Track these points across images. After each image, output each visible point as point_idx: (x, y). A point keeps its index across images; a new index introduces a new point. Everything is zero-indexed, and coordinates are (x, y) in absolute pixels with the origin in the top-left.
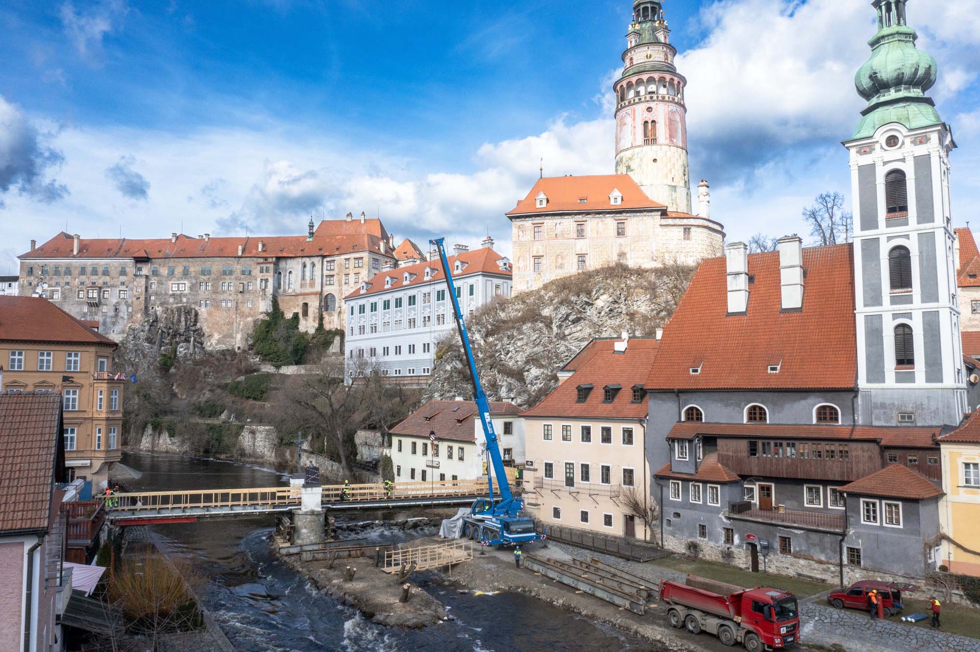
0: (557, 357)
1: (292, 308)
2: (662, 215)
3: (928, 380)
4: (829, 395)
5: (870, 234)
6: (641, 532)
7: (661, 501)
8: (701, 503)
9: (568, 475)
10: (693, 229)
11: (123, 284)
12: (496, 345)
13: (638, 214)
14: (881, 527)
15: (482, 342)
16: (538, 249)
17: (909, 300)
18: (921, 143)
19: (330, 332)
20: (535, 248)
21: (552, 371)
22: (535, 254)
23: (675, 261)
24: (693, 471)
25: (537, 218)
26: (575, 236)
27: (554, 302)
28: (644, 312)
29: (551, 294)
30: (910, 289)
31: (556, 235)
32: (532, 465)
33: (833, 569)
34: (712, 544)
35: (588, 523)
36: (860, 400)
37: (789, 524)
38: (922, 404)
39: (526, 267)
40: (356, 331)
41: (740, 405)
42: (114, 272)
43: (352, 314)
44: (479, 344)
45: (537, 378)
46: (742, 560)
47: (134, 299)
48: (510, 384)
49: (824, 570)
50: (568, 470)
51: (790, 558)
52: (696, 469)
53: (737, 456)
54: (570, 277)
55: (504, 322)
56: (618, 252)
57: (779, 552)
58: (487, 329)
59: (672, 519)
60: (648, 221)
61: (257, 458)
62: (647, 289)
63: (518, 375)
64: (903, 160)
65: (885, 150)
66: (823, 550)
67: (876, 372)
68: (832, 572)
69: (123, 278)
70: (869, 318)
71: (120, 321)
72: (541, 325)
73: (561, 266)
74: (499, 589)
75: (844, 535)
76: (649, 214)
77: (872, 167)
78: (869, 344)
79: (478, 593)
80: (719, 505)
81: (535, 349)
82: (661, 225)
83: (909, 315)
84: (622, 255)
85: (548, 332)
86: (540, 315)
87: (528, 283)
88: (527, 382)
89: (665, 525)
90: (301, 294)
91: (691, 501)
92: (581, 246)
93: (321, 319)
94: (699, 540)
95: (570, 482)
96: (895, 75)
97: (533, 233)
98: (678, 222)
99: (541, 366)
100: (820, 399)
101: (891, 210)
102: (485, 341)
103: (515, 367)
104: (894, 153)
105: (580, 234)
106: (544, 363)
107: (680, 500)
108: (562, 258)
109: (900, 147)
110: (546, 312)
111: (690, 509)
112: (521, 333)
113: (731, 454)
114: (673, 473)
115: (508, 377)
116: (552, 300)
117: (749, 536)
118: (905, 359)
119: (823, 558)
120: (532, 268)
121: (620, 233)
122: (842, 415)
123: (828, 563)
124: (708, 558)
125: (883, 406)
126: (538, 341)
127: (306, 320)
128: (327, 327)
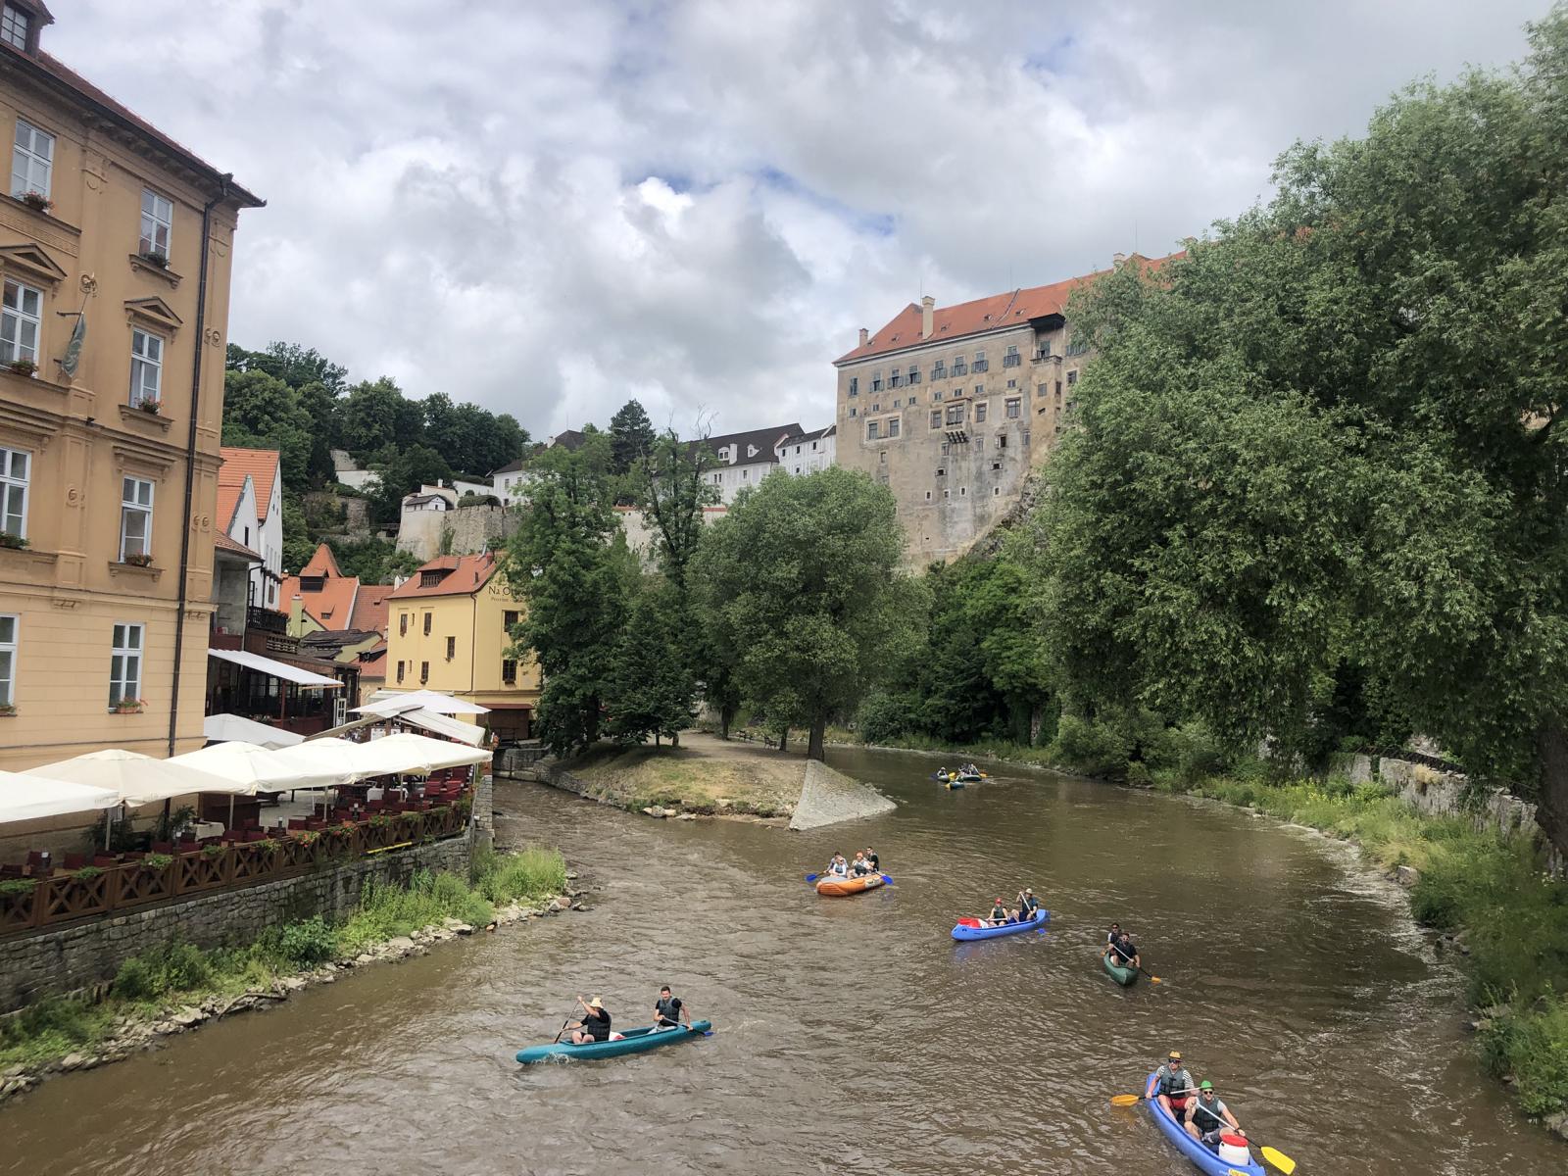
11: (1012, 384)
42: (995, 363)
47: (1035, 413)
69: (1013, 372)
71: (1007, 467)
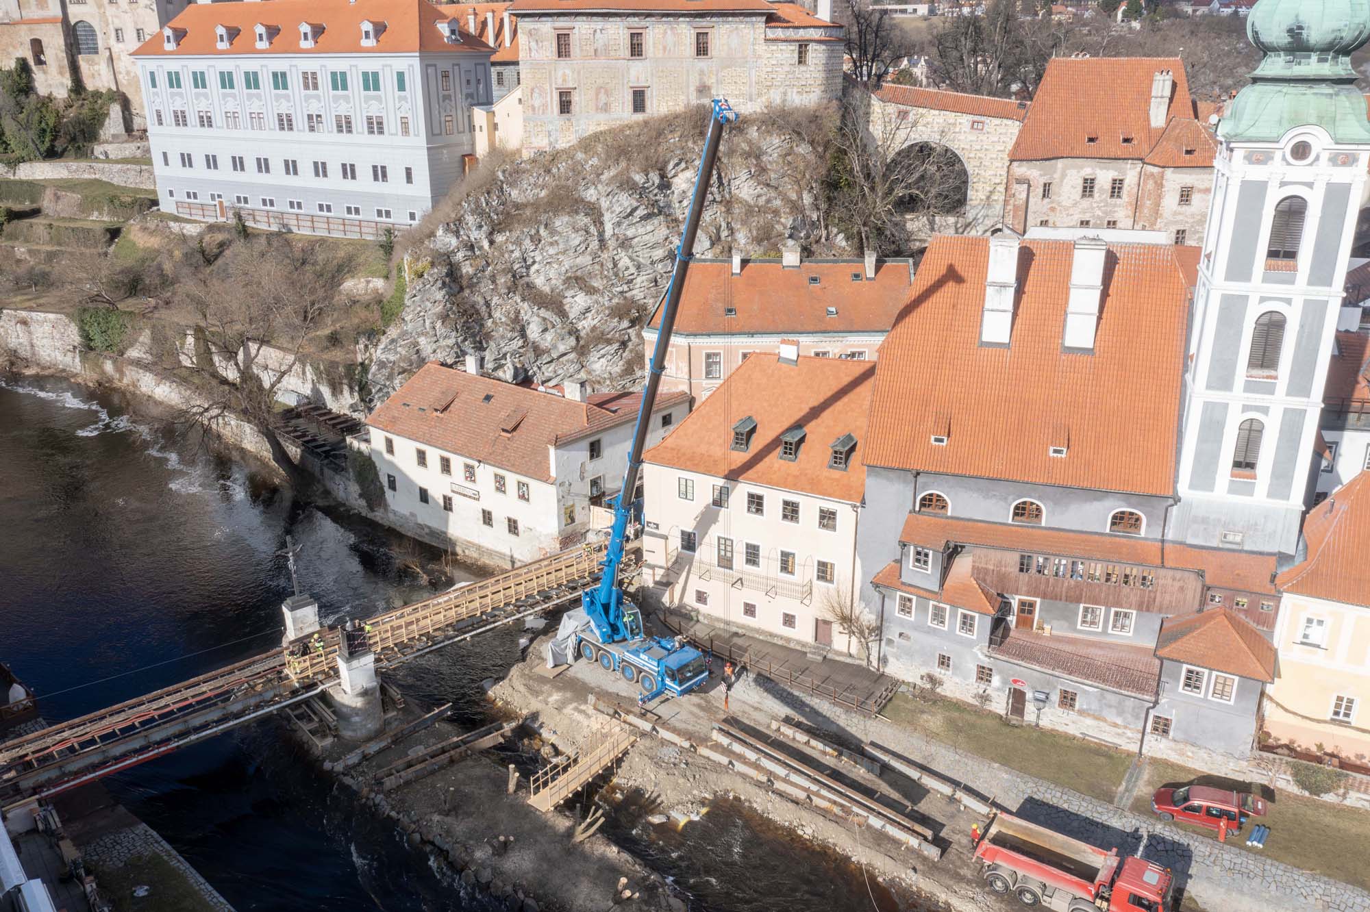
0: (616, 275)
1: (11, 49)
2: (767, 22)
3: (1271, 495)
4: (1134, 499)
5: (1236, 288)
6: (842, 643)
7: (881, 616)
8: (946, 629)
9: (722, 553)
10: (811, 47)
12: (512, 252)
13: (730, 19)
14: (1205, 699)
15: (486, 244)
16: (564, 75)
17: (1271, 390)
18: (1344, 164)
19: (97, 94)
20: (560, 73)
21: (610, 300)
22: (560, 83)
23: (784, 101)
24: (936, 589)
25: (562, 18)
26: (628, 53)
27: (603, 177)
28: (746, 197)
29: (595, 161)
30: (1272, 373)
31: (596, 51)
32: (657, 528)
33: (1129, 734)
34: (956, 679)
35: (756, 619)
36: (1175, 510)
37: (1079, 680)
38: (1256, 524)
39: (545, 106)
40: (168, 118)
41: (1006, 499)
43: (154, 85)
44: (481, 248)
45: (588, 310)
46: (1000, 705)
48: (544, 319)
49: (1118, 734)
50: (722, 547)
51: (1073, 715)
52: (942, 584)
53: (999, 572)
54: (621, 130)
55: (517, 206)
56: (698, 84)
57: (1057, 705)
58: (492, 221)
59: (896, 638)
60: (747, 31)
61: (43, 368)
62: (747, 155)
63: (553, 303)
64: (1310, 185)
65: (1288, 164)
66: (1121, 713)
67: (1204, 478)
68: (1129, 738)
70: (1208, 407)
72: (587, 220)
73: (606, 108)
74: (703, 803)
75: (1156, 703)
76: (748, 19)
77: (1262, 187)
78: (1202, 439)
79: (682, 821)
80: (974, 637)
81: (578, 260)
82: (766, 40)
83: (1265, 410)
84: (703, 90)
85: (598, 231)
86: (583, 200)
87: (550, 135)
88: (572, 316)
89: (883, 643)
90: (22, 22)
91: (929, 624)
92: (638, 73)
93: (75, 69)
94: (938, 672)
95: (726, 562)
96: (1330, 38)
97: (555, 45)
98: (791, 34)
99: (591, 291)
100: (1123, 503)
101: (1272, 254)
102: (492, 243)
103: (547, 289)
104: (1300, 171)
105: (636, 49)
106: (595, 285)
107: (912, 619)
108: (607, 93)
109: (1311, 164)
110: (591, 195)
111: (929, 633)
112: (553, 232)
113: (991, 567)
114: (903, 584)
115: (539, 309)
116: (598, 175)
117: (1015, 681)
118: (1245, 464)
119: (1119, 721)
120: (556, 108)
121: (702, 49)
122: (1148, 525)
123: (1126, 727)
124: (948, 694)
125: (1205, 520)
126: (583, 247)
127: (45, 72)
128: (90, 85)
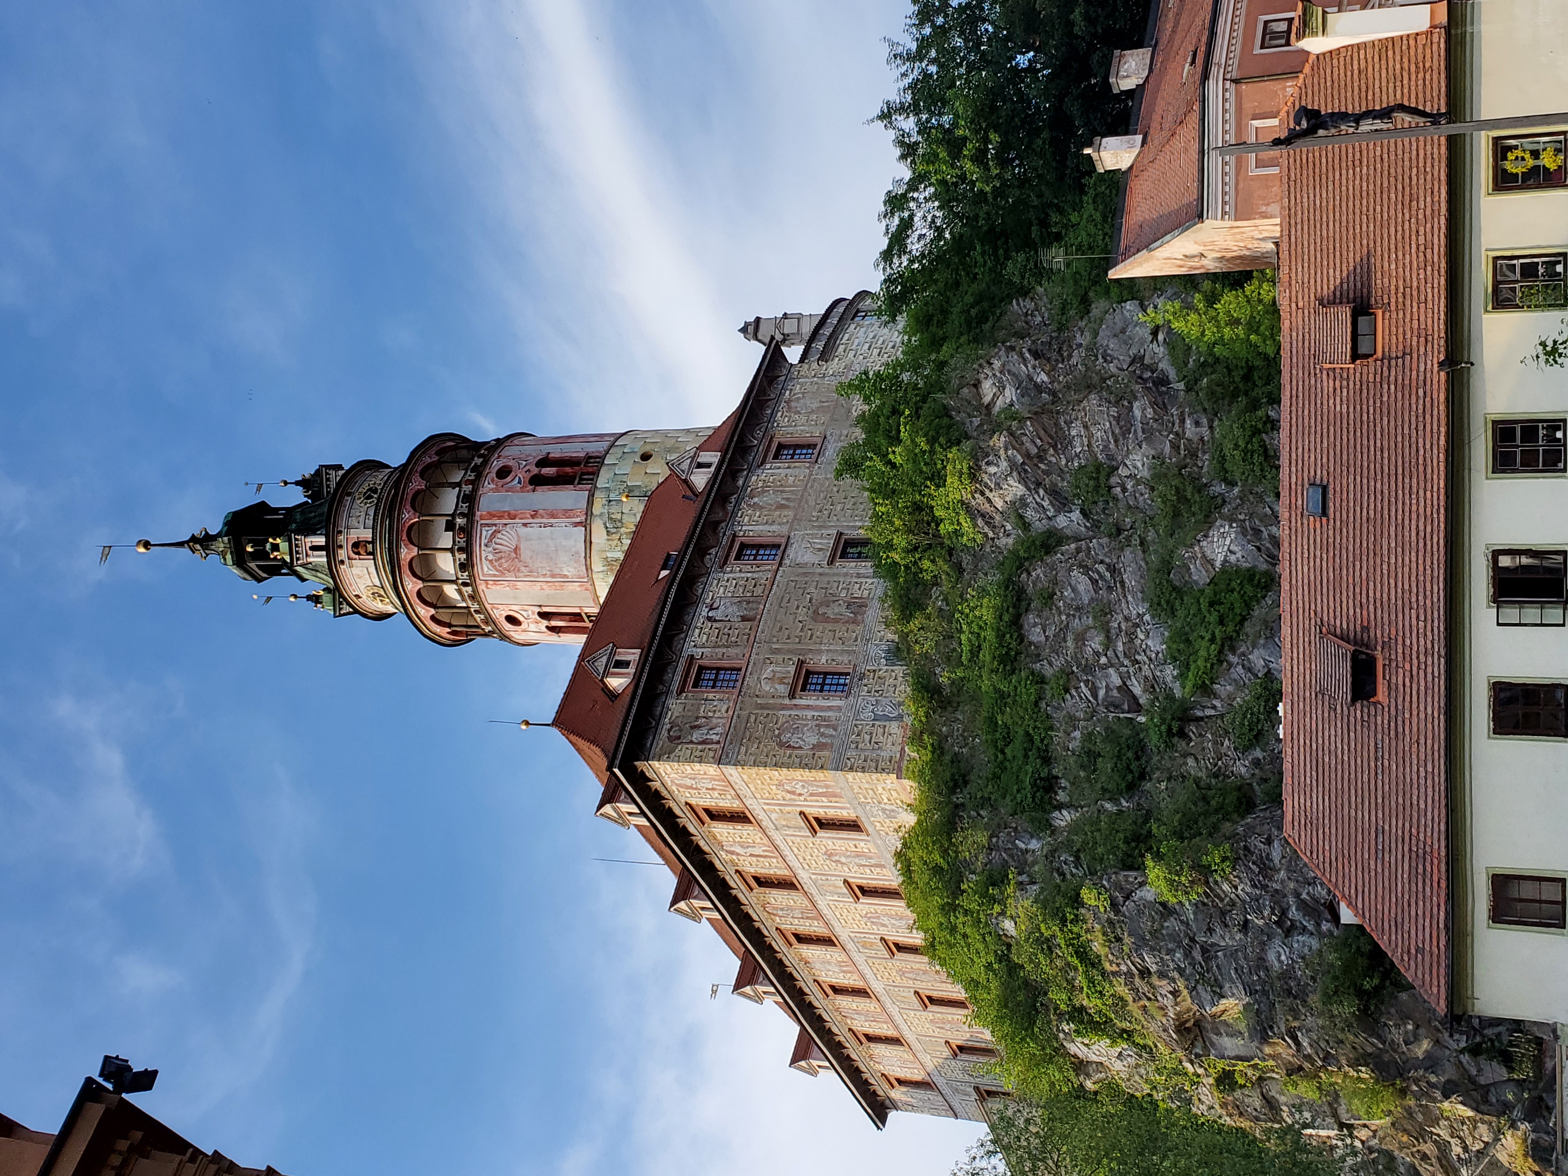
16: (771, 680)
20: (767, 688)
25: (667, 677)
26: (769, 566)
31: (744, 619)
87: (884, 717)
92: (809, 550)
97: (710, 692)
105: (767, 552)
108: (829, 604)
120: (832, 700)
